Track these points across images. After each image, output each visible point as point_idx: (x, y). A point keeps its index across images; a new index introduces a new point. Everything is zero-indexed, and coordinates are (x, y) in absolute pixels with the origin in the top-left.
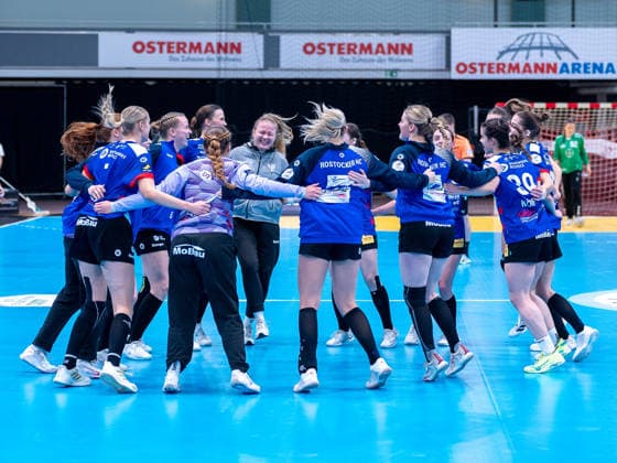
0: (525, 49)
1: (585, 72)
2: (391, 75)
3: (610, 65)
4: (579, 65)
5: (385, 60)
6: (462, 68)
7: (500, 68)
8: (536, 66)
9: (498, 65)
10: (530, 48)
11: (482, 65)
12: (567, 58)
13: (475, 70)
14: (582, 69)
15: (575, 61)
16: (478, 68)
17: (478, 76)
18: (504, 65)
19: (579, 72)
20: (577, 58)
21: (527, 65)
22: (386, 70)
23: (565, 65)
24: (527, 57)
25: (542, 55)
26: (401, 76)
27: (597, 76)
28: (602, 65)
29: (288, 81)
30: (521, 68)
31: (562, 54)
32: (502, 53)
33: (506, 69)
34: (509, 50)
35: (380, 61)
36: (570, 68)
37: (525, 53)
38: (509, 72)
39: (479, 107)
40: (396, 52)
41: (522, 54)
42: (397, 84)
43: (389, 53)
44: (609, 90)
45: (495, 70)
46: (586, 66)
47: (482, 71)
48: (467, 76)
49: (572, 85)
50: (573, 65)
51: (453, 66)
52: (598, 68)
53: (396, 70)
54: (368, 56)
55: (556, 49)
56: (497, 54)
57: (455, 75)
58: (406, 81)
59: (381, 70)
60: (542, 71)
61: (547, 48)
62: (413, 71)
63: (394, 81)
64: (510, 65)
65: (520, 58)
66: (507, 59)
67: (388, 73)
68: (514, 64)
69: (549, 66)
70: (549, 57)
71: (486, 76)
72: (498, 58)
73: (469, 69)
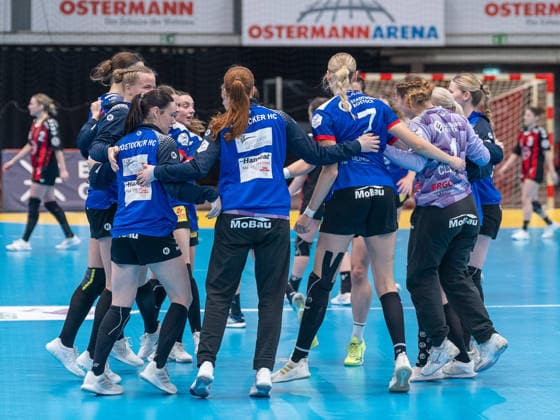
0: (332, 9)
1: (404, 36)
2: (168, 40)
3: (433, 29)
4: (396, 29)
5: (159, 22)
6: (255, 32)
7: (301, 32)
8: (345, 29)
9: (299, 28)
10: (337, 8)
11: (280, 28)
12: (382, 21)
13: (271, 35)
14: (399, 34)
15: (390, 23)
16: (275, 32)
17: (275, 41)
18: (306, 28)
19: (396, 37)
20: (392, 20)
21: (334, 29)
22: (161, 34)
23: (379, 29)
24: (334, 19)
25: (351, 16)
26: (180, 41)
27: (417, 42)
28: (422, 29)
29: (42, 47)
30: (327, 32)
31: (375, 15)
32: (303, 15)
33: (309, 33)
34: (312, 10)
35: (155, 22)
36: (385, 31)
37: (330, 14)
38: (312, 36)
39: (284, 78)
40: (174, 12)
41: (328, 15)
42: (174, 51)
43: (165, 12)
44: (429, 59)
45: (295, 33)
46: (404, 30)
47: (280, 36)
48: (262, 42)
49: (383, 53)
50: (389, 28)
51: (245, 28)
52: (418, 32)
53: (173, 35)
54: (139, 17)
55: (368, 9)
56: (298, 16)
57: (247, 40)
58: (186, 47)
59: (155, 34)
60: (352, 35)
61: (357, 8)
62: (191, 35)
63: (170, 47)
64: (314, 29)
65: (326, 20)
66: (310, 21)
67: (165, 37)
68: (318, 26)
69: (360, 29)
70: (360, 19)
71: (285, 41)
72: (299, 20)
73: (264, 33)
